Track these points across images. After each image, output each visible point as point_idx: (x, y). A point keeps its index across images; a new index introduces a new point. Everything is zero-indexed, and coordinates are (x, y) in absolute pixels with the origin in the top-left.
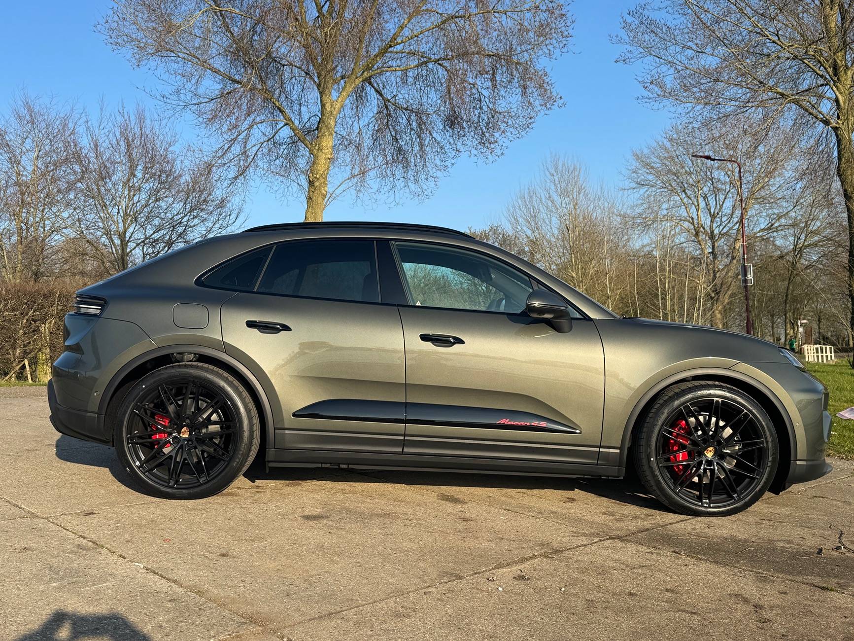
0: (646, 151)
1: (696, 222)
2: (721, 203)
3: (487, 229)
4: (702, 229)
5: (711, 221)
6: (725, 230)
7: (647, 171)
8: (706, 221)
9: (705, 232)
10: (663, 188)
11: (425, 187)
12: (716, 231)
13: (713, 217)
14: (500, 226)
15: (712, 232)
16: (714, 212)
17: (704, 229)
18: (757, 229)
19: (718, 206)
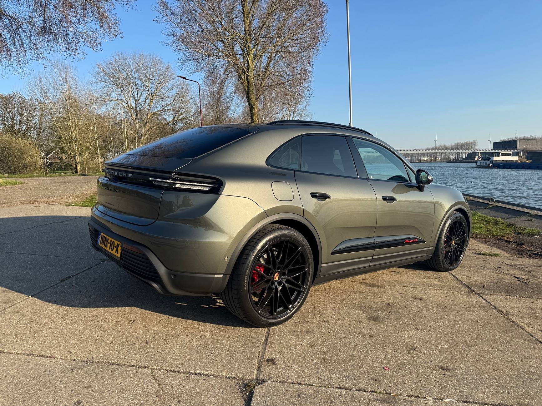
0: (103, 64)
1: (129, 103)
2: (140, 95)
3: (11, 94)
4: (132, 107)
5: (136, 104)
6: (142, 109)
7: (105, 75)
8: (133, 103)
9: (133, 109)
10: (112, 84)
11: (25, 69)
12: (138, 109)
13: (137, 101)
14: (19, 93)
15: (136, 109)
16: (137, 100)
17: (133, 107)
18: (156, 110)
19: (139, 97)
